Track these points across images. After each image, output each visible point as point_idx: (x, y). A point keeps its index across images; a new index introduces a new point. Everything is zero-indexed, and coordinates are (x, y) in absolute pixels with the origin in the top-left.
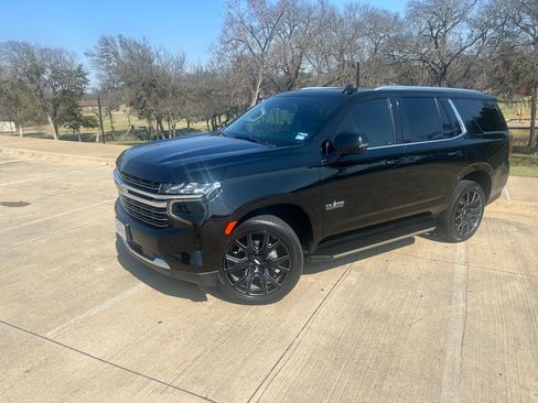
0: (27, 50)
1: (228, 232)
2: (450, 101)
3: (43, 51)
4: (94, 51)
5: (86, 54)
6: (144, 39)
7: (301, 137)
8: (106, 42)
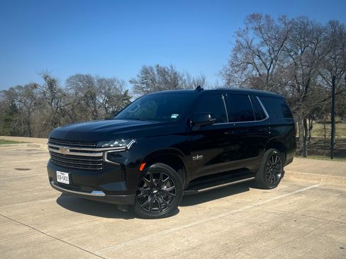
0: (88, 80)
1: (141, 169)
2: (258, 98)
3: (100, 81)
4: (137, 79)
5: (131, 82)
6: (172, 67)
7: (174, 116)
8: (146, 72)
